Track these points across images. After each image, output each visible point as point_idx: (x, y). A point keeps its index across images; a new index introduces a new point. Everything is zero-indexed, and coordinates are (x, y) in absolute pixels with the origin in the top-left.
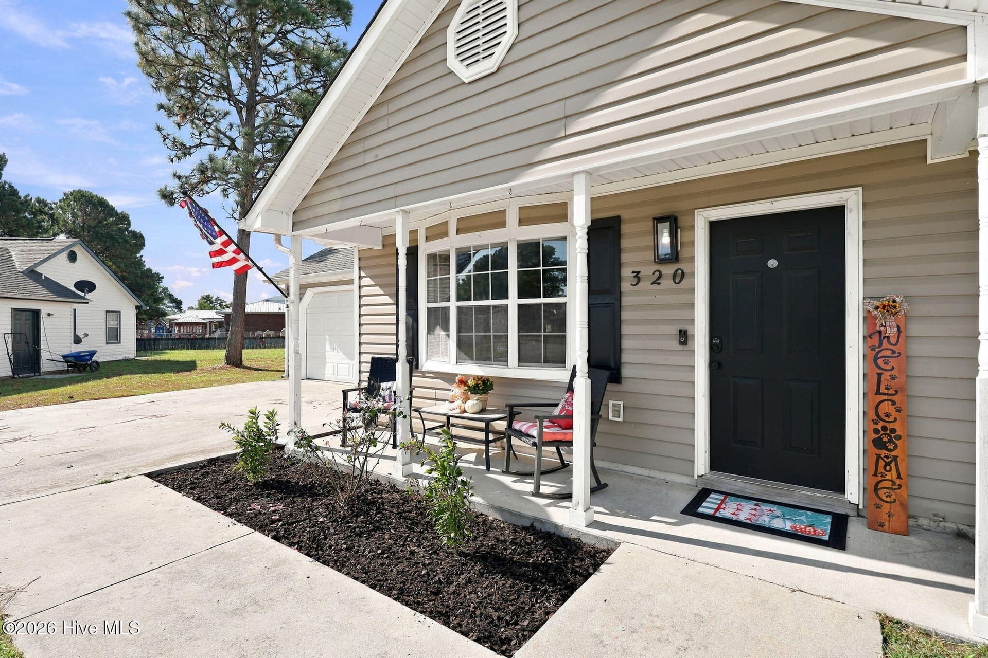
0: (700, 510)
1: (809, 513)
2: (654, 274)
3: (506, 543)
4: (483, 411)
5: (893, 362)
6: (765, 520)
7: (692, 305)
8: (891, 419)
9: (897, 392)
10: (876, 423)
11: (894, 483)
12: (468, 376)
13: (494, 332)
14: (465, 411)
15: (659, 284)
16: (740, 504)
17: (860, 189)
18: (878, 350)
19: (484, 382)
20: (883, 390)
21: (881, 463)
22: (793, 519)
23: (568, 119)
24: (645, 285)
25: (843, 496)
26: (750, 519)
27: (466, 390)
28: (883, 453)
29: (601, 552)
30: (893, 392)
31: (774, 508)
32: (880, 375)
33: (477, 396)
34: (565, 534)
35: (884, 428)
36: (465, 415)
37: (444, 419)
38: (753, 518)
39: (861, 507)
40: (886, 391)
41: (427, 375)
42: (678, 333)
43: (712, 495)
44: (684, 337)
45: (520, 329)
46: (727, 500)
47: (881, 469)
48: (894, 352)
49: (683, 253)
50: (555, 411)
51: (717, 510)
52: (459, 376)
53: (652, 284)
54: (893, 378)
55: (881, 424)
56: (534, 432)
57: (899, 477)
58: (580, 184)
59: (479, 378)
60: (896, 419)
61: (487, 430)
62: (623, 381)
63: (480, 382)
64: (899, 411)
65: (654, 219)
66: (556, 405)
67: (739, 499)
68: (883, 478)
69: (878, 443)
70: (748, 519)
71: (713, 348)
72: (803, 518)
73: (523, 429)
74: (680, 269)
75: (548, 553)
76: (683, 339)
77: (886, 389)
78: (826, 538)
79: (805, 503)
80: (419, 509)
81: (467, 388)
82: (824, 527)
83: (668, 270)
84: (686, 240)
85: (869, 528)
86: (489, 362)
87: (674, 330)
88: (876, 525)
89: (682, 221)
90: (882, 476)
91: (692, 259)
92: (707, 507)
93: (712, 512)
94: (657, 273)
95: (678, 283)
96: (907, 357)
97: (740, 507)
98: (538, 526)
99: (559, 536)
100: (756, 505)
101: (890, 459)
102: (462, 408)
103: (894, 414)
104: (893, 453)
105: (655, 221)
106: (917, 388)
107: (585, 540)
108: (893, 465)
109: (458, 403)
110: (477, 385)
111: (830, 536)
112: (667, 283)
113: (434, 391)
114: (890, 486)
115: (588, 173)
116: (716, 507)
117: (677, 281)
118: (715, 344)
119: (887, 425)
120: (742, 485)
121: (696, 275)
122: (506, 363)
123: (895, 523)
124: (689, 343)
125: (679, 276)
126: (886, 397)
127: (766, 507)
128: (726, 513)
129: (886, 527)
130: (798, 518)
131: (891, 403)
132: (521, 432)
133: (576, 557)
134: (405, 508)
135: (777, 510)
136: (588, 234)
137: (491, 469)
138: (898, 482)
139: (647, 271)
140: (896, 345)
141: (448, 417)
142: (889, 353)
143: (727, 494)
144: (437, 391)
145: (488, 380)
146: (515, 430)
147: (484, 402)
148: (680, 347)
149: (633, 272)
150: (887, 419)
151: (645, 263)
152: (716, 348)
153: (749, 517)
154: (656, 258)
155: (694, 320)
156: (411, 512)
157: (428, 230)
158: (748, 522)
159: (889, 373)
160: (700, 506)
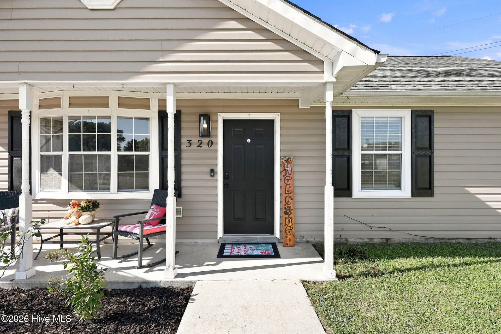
0: (225, 254)
1: (263, 245)
2: (198, 142)
3: (125, 303)
4: (93, 222)
5: (290, 181)
6: (250, 252)
7: (216, 158)
8: (290, 203)
9: (291, 192)
10: (285, 205)
11: (291, 227)
12: (81, 200)
13: (99, 172)
14: (79, 224)
15: (201, 147)
16: (239, 248)
17: (279, 114)
18: (285, 177)
19: (93, 203)
20: (287, 192)
21: (287, 220)
22: (259, 249)
23: (164, 53)
24: (194, 147)
25: (273, 235)
26: (245, 253)
27: (79, 209)
28: (287, 216)
29: (185, 290)
30: (290, 193)
31: (251, 246)
32: (286, 186)
33: (89, 213)
34: (162, 285)
35: (288, 207)
36: (80, 226)
37: (59, 231)
38: (246, 252)
39: (280, 239)
40: (288, 193)
41: (39, 202)
42: (210, 171)
43: (226, 246)
44: (213, 173)
45: (119, 170)
46: (233, 247)
47: (287, 223)
48: (290, 177)
49: (212, 132)
50: (146, 217)
51: (231, 252)
52: (73, 201)
53: (197, 147)
54: (290, 187)
55: (287, 205)
56: (137, 231)
57: (292, 225)
58: (170, 90)
59: (89, 201)
60: (291, 203)
61: (98, 234)
62: (182, 196)
63: (90, 203)
64: (292, 199)
65: (200, 115)
66: (147, 212)
67: (238, 245)
68: (288, 226)
69: (286, 213)
70: (244, 253)
71: (225, 177)
72: (262, 248)
73: (128, 230)
74: (211, 140)
75: (156, 300)
76: (212, 174)
77: (288, 192)
78: (273, 254)
79: (261, 241)
80: (48, 299)
81: (80, 208)
82: (270, 250)
83: (205, 140)
84: (213, 126)
85: (283, 246)
86: (96, 190)
87: (208, 170)
88: (286, 245)
89: (212, 118)
90: (287, 225)
91: (216, 136)
92: (227, 252)
93: (229, 254)
94: (200, 142)
95: (210, 147)
96: (294, 179)
97: (239, 249)
98: (144, 286)
99: (158, 288)
100: (245, 246)
101: (289, 219)
102: (77, 222)
103: (291, 201)
104: (291, 216)
105: (200, 116)
106: (297, 191)
107: (175, 286)
108: (290, 220)
109: (73, 218)
110: (88, 206)
111: (274, 253)
112: (205, 147)
113: (47, 212)
114: (290, 229)
115: (175, 85)
116: (230, 251)
117: (209, 146)
118: (226, 176)
119: (288, 205)
120: (238, 238)
121: (218, 143)
122: (109, 190)
123: (291, 243)
124: (215, 175)
125: (211, 144)
126: (288, 195)
127: (248, 247)
128: (235, 253)
129: (289, 245)
130: (261, 248)
131: (289, 197)
132: (127, 232)
133: (173, 297)
134: (34, 302)
135: (253, 247)
136: (174, 118)
137: (102, 258)
138: (292, 226)
139: (195, 140)
140: (291, 175)
141: (62, 230)
142: (288, 178)
143: (232, 244)
144: (50, 212)
145: (96, 202)
146: (121, 231)
147: (93, 216)
148: (211, 178)
149: (188, 140)
150: (288, 203)
151: (194, 136)
152: (227, 178)
153: (244, 252)
154: (200, 134)
155: (217, 165)
156: (41, 304)
157: (40, 101)
158: (245, 254)
159: (288, 186)
160: (223, 252)
